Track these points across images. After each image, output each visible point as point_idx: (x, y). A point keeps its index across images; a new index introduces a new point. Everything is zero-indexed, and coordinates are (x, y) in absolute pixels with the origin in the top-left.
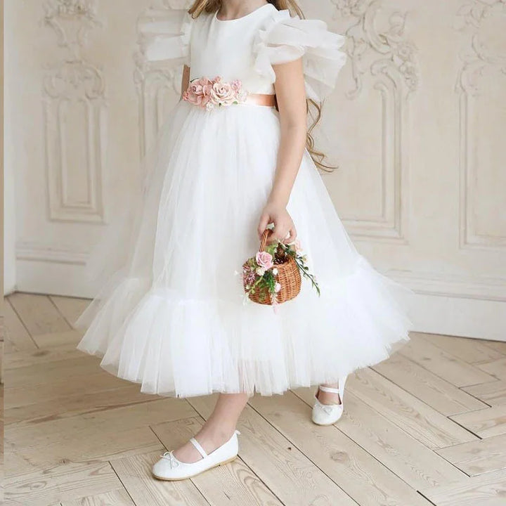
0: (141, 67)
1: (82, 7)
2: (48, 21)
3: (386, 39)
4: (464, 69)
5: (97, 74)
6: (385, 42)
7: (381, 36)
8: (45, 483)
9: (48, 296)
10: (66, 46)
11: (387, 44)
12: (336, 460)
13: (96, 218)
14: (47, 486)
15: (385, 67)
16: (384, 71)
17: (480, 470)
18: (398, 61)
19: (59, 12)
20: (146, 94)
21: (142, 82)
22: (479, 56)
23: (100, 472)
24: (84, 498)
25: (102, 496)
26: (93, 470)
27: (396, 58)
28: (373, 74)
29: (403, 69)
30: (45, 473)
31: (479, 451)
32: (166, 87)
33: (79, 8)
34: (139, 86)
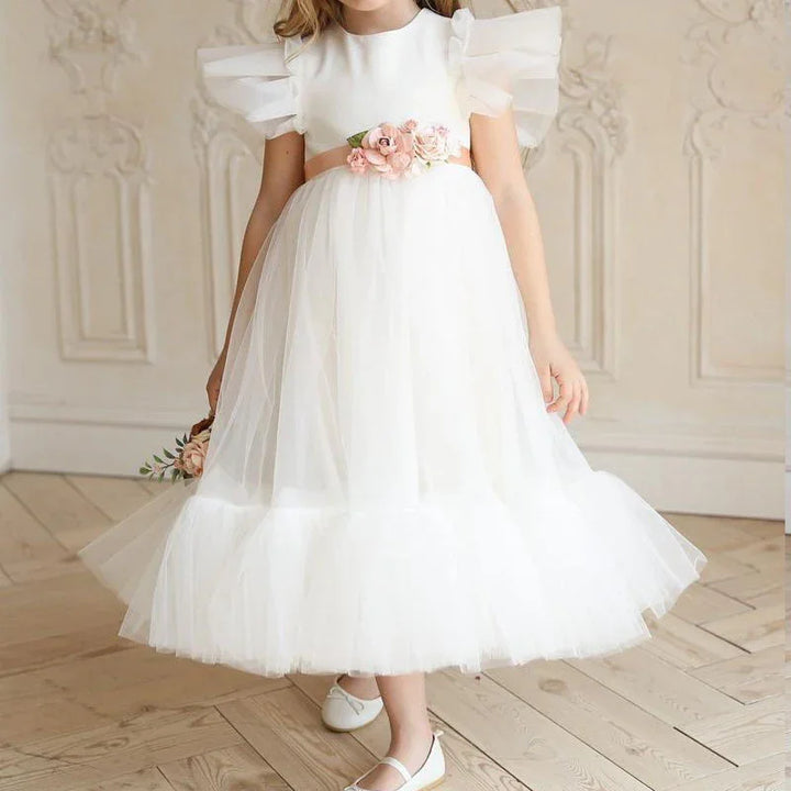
0: (202, 123)
1: (108, 32)
2: (54, 55)
3: (579, 76)
4: (697, 120)
5: (134, 136)
6: (578, 80)
7: (572, 71)
8: (127, 739)
9: (62, 475)
10: (83, 92)
11: (581, 83)
12: (548, 691)
13: (137, 355)
14: (131, 744)
15: (579, 119)
16: (578, 124)
17: (757, 694)
18: (598, 108)
19: (71, 40)
20: (211, 165)
21: (206, 147)
22: (719, 101)
23: (206, 721)
24: (190, 759)
25: (216, 754)
26: (194, 719)
27: (595, 104)
28: (560, 130)
29: (606, 120)
30: (123, 725)
31: (751, 669)
32: (243, 154)
33: (104, 34)
34: (201, 152)
